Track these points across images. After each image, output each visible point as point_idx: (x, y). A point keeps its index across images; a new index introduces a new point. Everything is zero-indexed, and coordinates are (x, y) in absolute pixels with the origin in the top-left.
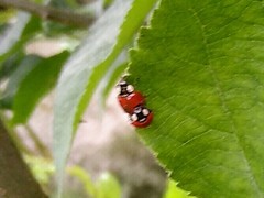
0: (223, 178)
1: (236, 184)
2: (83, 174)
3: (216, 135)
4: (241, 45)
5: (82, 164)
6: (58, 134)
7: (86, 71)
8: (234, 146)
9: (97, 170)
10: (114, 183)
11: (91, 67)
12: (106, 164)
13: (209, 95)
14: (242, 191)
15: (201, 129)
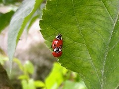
1: (85, 64)
2: (18, 61)
3: (77, 45)
4: (88, 8)
5: (17, 57)
7: (21, 19)
8: (85, 49)
9: (23, 60)
10: (31, 65)
11: (23, 17)
12: (27, 57)
13: (75, 28)
14: (88, 67)
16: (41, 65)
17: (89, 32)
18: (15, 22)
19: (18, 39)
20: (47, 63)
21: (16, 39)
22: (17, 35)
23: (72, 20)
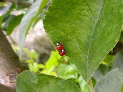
0: (72, 49)
1: (75, 51)
2: (26, 50)
3: (70, 37)
5: (25, 47)
6: (20, 38)
7: (29, 19)
8: (75, 40)
9: (30, 49)
10: (35, 52)
11: (30, 18)
12: (32, 47)
13: (68, 25)
14: (77, 53)
15: (65, 35)
16: (42, 53)
17: (78, 28)
18: (24, 21)
19: (27, 34)
20: (47, 52)
21: (25, 33)
22: (26, 31)
23: (66, 19)
